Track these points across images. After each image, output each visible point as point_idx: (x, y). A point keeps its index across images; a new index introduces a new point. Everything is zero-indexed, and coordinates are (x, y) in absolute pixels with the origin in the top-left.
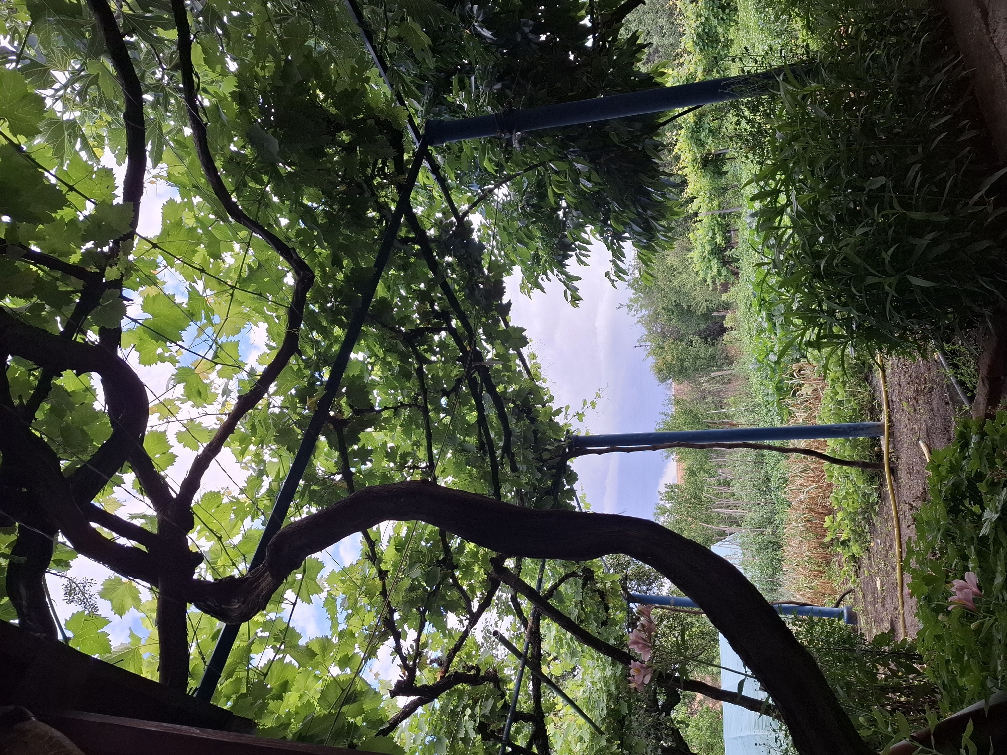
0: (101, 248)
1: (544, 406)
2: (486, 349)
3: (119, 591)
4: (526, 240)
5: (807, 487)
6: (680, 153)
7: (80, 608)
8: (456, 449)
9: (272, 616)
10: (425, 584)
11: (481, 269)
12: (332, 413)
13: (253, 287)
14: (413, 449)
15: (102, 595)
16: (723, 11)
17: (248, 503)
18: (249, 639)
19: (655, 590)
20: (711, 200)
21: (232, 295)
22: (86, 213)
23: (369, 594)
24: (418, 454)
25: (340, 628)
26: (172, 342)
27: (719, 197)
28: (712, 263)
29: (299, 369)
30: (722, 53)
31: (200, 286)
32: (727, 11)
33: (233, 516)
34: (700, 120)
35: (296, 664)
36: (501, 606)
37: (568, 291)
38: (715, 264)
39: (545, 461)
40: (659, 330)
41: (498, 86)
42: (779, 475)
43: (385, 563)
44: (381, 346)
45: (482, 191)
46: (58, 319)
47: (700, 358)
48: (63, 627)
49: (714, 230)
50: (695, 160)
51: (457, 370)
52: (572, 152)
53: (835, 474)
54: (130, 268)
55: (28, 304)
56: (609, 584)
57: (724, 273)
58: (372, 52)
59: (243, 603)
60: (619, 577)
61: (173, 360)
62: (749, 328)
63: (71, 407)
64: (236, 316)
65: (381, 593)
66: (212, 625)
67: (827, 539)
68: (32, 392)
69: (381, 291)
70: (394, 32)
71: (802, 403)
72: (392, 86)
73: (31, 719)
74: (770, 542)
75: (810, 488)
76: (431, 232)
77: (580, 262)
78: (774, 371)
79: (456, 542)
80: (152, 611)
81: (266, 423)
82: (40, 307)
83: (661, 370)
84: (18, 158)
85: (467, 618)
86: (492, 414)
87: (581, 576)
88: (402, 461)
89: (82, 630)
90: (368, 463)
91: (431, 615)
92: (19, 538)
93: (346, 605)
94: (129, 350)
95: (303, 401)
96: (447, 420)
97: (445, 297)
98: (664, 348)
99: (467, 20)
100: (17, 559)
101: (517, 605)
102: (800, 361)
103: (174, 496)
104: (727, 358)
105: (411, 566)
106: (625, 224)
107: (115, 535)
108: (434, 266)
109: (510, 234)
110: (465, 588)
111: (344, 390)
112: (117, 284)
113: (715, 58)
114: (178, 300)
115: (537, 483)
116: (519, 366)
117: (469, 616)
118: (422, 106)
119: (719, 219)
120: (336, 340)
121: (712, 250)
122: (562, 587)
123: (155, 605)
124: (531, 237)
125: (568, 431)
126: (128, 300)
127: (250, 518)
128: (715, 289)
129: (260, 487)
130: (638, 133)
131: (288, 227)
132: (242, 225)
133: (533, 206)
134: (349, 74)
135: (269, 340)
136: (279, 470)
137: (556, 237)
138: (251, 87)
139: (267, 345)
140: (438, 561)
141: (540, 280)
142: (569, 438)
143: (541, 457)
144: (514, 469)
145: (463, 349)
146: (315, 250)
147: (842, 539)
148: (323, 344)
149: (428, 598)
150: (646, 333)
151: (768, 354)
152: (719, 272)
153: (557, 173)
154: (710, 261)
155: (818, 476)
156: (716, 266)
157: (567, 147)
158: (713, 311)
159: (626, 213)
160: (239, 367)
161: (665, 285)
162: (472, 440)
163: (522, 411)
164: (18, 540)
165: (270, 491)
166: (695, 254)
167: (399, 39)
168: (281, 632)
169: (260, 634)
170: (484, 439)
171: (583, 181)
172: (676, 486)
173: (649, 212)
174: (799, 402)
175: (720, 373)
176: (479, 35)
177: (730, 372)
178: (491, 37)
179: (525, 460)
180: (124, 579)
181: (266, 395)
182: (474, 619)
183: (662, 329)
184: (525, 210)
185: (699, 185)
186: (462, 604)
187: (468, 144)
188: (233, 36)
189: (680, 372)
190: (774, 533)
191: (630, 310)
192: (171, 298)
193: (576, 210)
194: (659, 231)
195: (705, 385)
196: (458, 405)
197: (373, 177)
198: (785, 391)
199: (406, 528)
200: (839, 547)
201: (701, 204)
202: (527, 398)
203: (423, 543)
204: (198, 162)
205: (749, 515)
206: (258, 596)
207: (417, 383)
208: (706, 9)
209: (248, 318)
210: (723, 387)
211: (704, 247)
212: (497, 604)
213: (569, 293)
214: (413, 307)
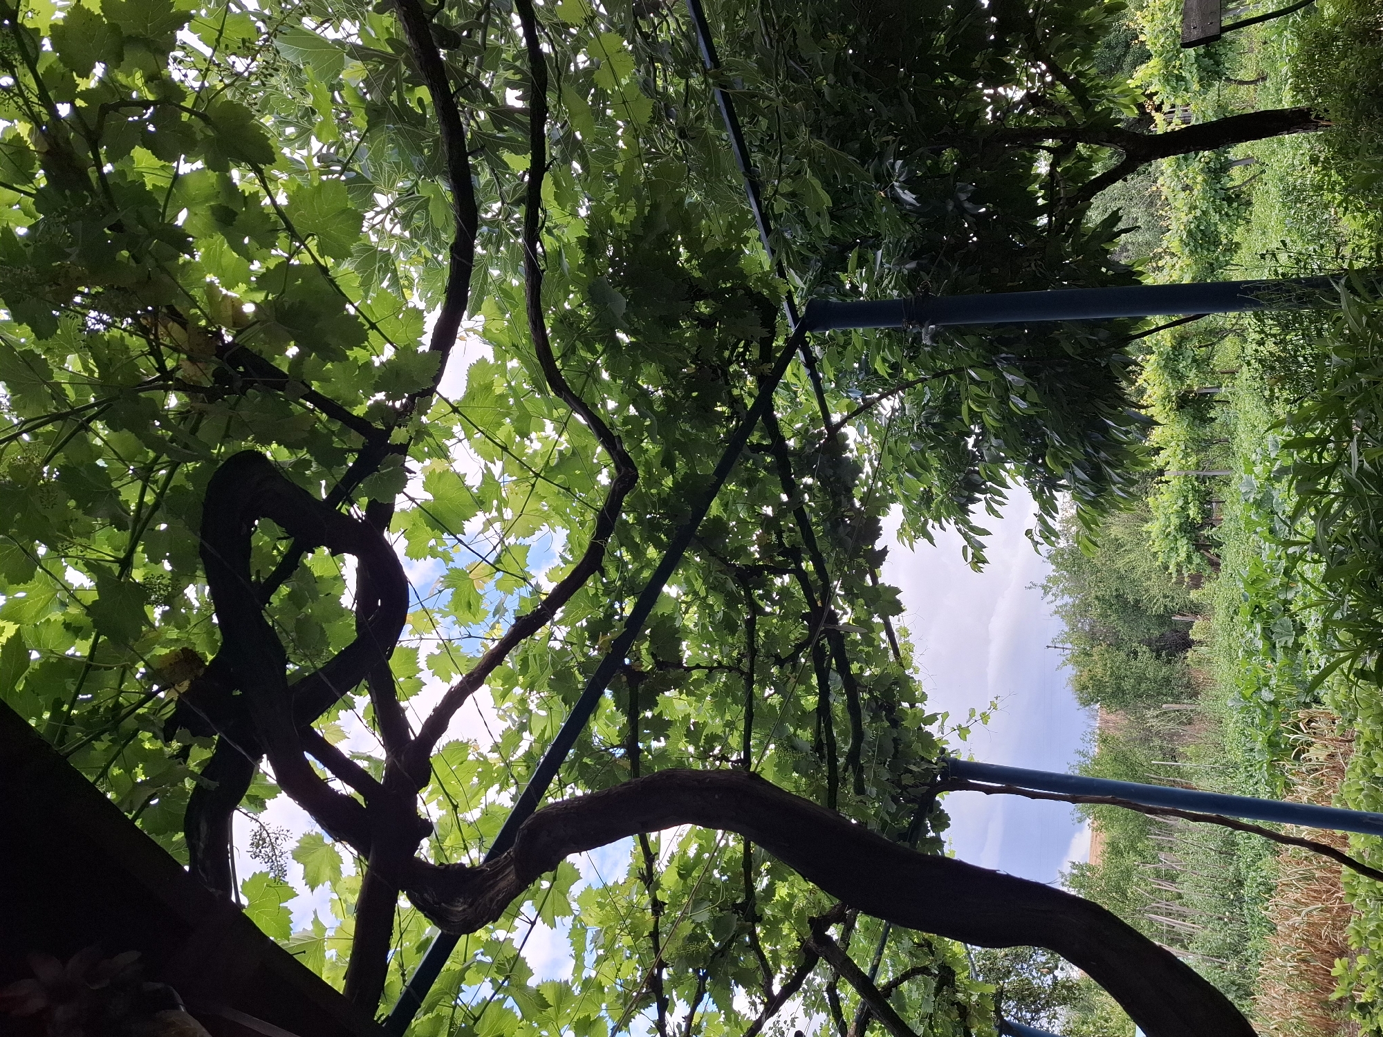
0: (394, 403)
1: (912, 706)
2: (843, 609)
3: (318, 853)
4: (919, 470)
5: (1306, 905)
6: (1145, 385)
7: (265, 868)
8: (782, 744)
9: (501, 934)
10: (710, 936)
11: (851, 498)
12: (627, 661)
13: (560, 478)
14: (725, 732)
15: (297, 855)
16: (1230, 205)
17: (498, 765)
18: (465, 961)
19: (1044, 1022)
20: (1186, 455)
21: (533, 486)
22: (384, 359)
23: (635, 932)
24: (730, 740)
25: (585, 975)
26: (451, 533)
27: (1198, 452)
28: (1179, 543)
29: (596, 595)
30: (1221, 259)
31: (497, 469)
32: (1235, 205)
33: (475, 780)
34: (1180, 344)
35: (519, 1014)
36: (811, 996)
37: (969, 549)
38: (1183, 546)
39: (905, 788)
40: (1087, 628)
41: (912, 265)
42: (1260, 880)
43: (663, 890)
44: (705, 582)
45: (864, 400)
46: (323, 483)
47: (1147, 679)
48: (240, 889)
49: (1186, 497)
50: (1167, 398)
51: (798, 631)
52: (1004, 359)
53: (1361, 891)
54: (421, 433)
55: (293, 459)
56: (974, 998)
57: (1196, 559)
58: (755, 210)
59: (471, 906)
60: (992, 989)
61: (446, 558)
62: (1230, 645)
63: (314, 596)
64: (532, 513)
65: (651, 935)
66: (421, 929)
67: (1334, 997)
68: (274, 569)
69: (715, 508)
70: (786, 187)
71: (1309, 772)
72: (773, 252)
73: (179, 1009)
74: (1233, 983)
75: (1311, 907)
76: (791, 443)
77: (990, 510)
78: (1267, 715)
79: (762, 881)
80: (352, 892)
81: (541, 660)
82: (306, 464)
83: (1084, 688)
84: (321, 281)
85: (763, 1002)
86: (838, 705)
87: (936, 975)
88: (707, 746)
89: (261, 898)
90: (662, 739)
91: (714, 984)
92: (215, 755)
93: (601, 941)
94: (397, 535)
95: (594, 638)
96: (776, 700)
97: (798, 529)
98: (1091, 655)
99: (884, 179)
100: (206, 782)
101: (835, 1000)
102: (1310, 707)
103: (413, 738)
104: (1188, 685)
105: (697, 904)
106: (1066, 466)
107: (329, 774)
108: (790, 487)
109: (896, 459)
110: (767, 955)
111: (648, 632)
112: (403, 449)
113: (1211, 265)
114: (468, 482)
115: (887, 818)
116: (884, 642)
117: (766, 1000)
118: (805, 283)
119: (1196, 484)
120: (649, 563)
121: (1181, 524)
122: (905, 985)
123: (358, 884)
124: (926, 467)
125: (943, 750)
126: (410, 472)
127: (497, 787)
128: (1180, 582)
129: (517, 747)
130: (1103, 344)
131: (615, 412)
132: (561, 400)
133: (934, 426)
134: (724, 230)
135: (564, 551)
136: (545, 728)
137: (959, 471)
138: (604, 233)
139: (561, 556)
140: (734, 905)
141: (929, 527)
142: (944, 760)
143: (900, 780)
144: (860, 790)
145: (811, 602)
146: (643, 444)
147: (1363, 1001)
148: (630, 567)
149: (713, 957)
150: (1067, 629)
151: (1259, 689)
152: (1189, 559)
153: (977, 383)
154: (1177, 540)
155: (1328, 892)
156: (1185, 549)
157: (996, 352)
158: (1173, 613)
159: (1069, 450)
160: (525, 579)
161: (1103, 564)
162: (806, 735)
163: (881, 707)
164: (212, 759)
165: (529, 755)
166: (1154, 527)
167: (792, 195)
168: (508, 961)
169: (479, 957)
170: (823, 737)
171: (1014, 398)
172: (1091, 869)
173: (1103, 454)
174: (1304, 770)
175: (1177, 707)
176: (897, 200)
177: (1193, 707)
178: (914, 202)
179: (877, 782)
180: (328, 840)
181: (548, 623)
182: (773, 1005)
183: (1092, 627)
184: (921, 430)
185: (1170, 432)
186: (758, 978)
187: (859, 334)
188: (592, 170)
189: (1114, 695)
190: (1241, 970)
191: (1046, 593)
192: (461, 477)
193: (997, 437)
194: (1115, 484)
195: (1154, 722)
196: (792, 680)
197: (730, 362)
198: (1282, 750)
199: (696, 846)
200: (1354, 1012)
201: (1170, 459)
202: (890, 690)
203: (716, 873)
204: (525, 317)
205: (1201, 933)
206: (491, 900)
207: (744, 639)
208: (1204, 199)
209: (546, 518)
210: (1180, 729)
211: (1169, 518)
212: (805, 992)
213: (970, 551)
214: (752, 537)
